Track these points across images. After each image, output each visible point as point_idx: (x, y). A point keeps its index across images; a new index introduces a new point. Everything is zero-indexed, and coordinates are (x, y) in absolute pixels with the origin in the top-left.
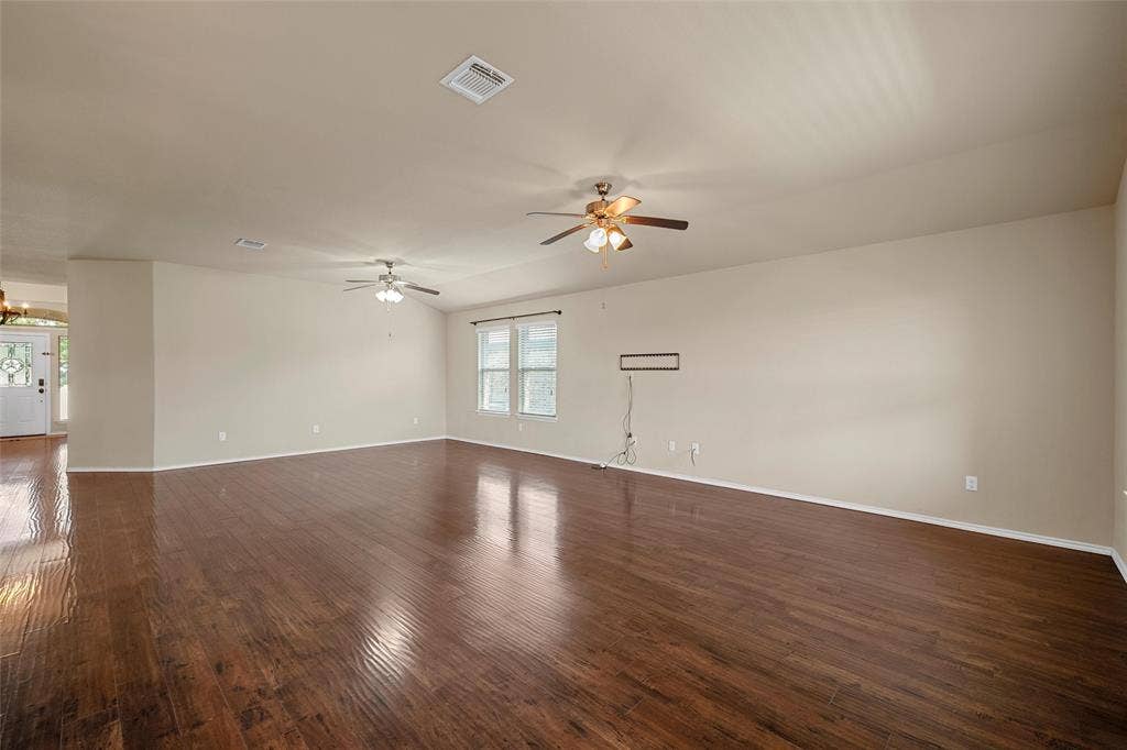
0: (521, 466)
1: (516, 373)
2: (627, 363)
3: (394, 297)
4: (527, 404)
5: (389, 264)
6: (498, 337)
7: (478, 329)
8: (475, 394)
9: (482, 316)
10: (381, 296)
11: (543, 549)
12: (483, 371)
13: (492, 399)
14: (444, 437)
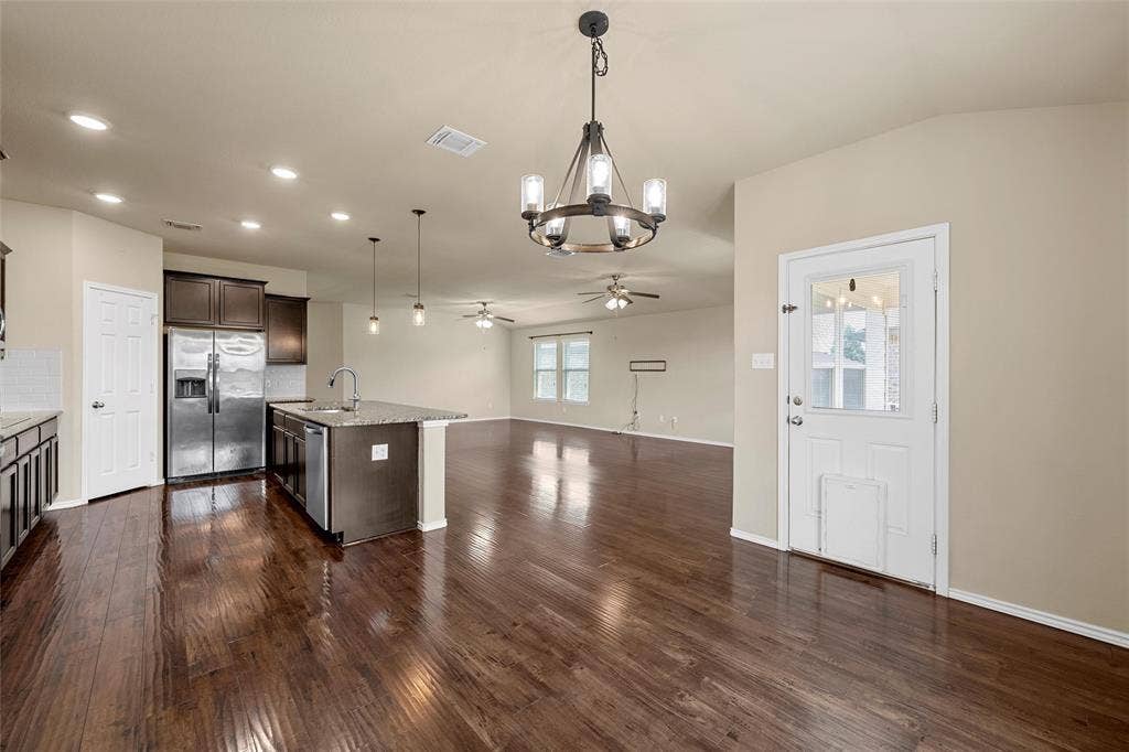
0: (564, 435)
1: (561, 373)
2: (634, 366)
3: (488, 324)
4: (568, 394)
5: (484, 304)
6: (549, 346)
7: (535, 343)
8: (531, 386)
9: (538, 333)
10: (479, 324)
11: (580, 497)
12: (537, 371)
13: (544, 390)
14: (509, 417)
